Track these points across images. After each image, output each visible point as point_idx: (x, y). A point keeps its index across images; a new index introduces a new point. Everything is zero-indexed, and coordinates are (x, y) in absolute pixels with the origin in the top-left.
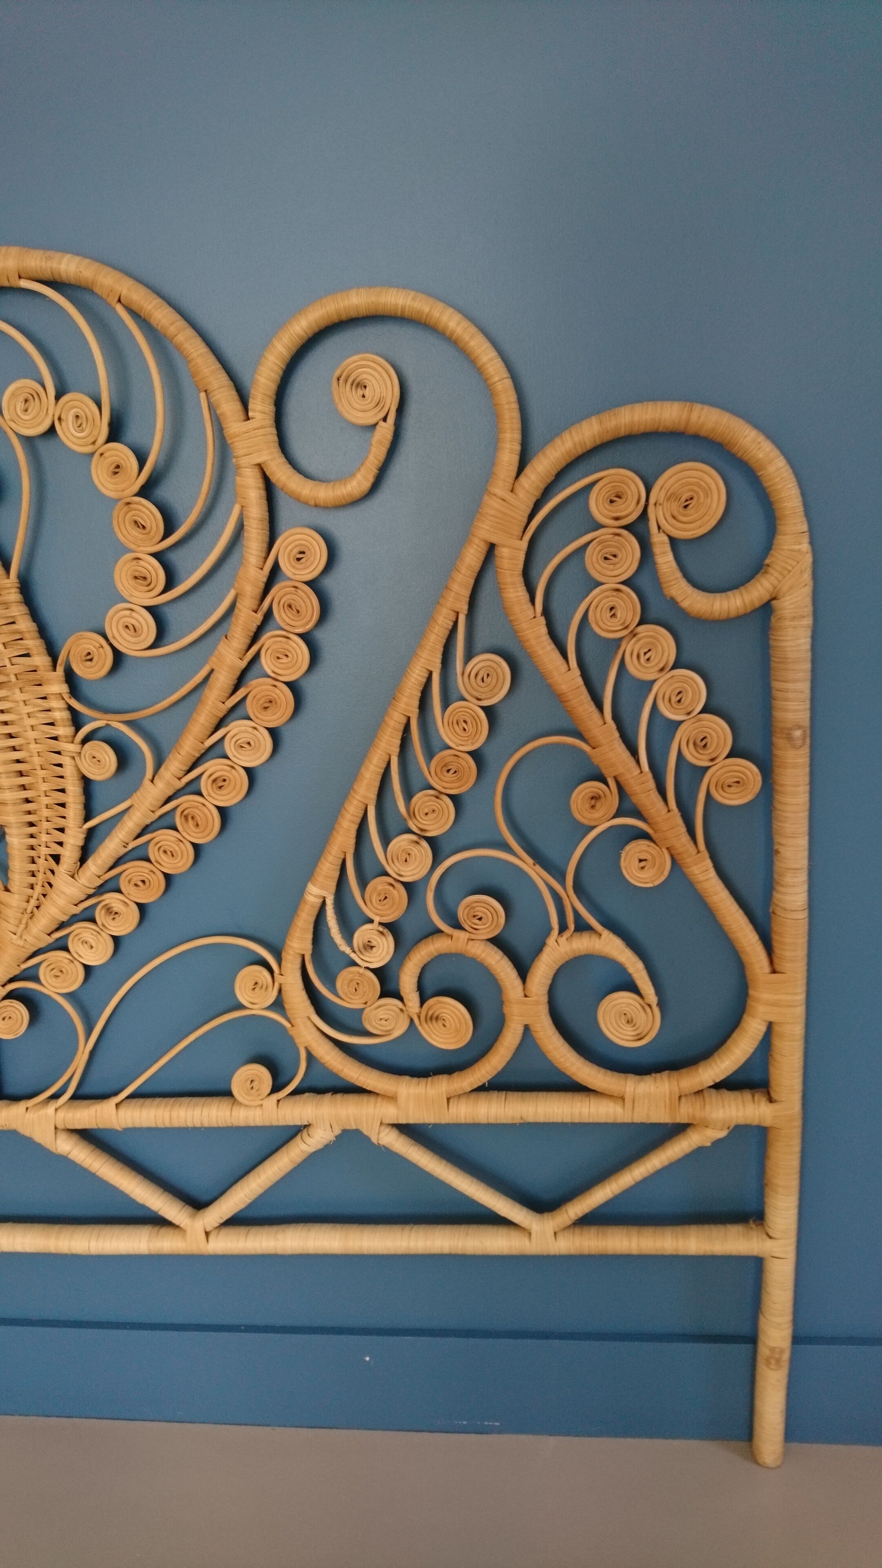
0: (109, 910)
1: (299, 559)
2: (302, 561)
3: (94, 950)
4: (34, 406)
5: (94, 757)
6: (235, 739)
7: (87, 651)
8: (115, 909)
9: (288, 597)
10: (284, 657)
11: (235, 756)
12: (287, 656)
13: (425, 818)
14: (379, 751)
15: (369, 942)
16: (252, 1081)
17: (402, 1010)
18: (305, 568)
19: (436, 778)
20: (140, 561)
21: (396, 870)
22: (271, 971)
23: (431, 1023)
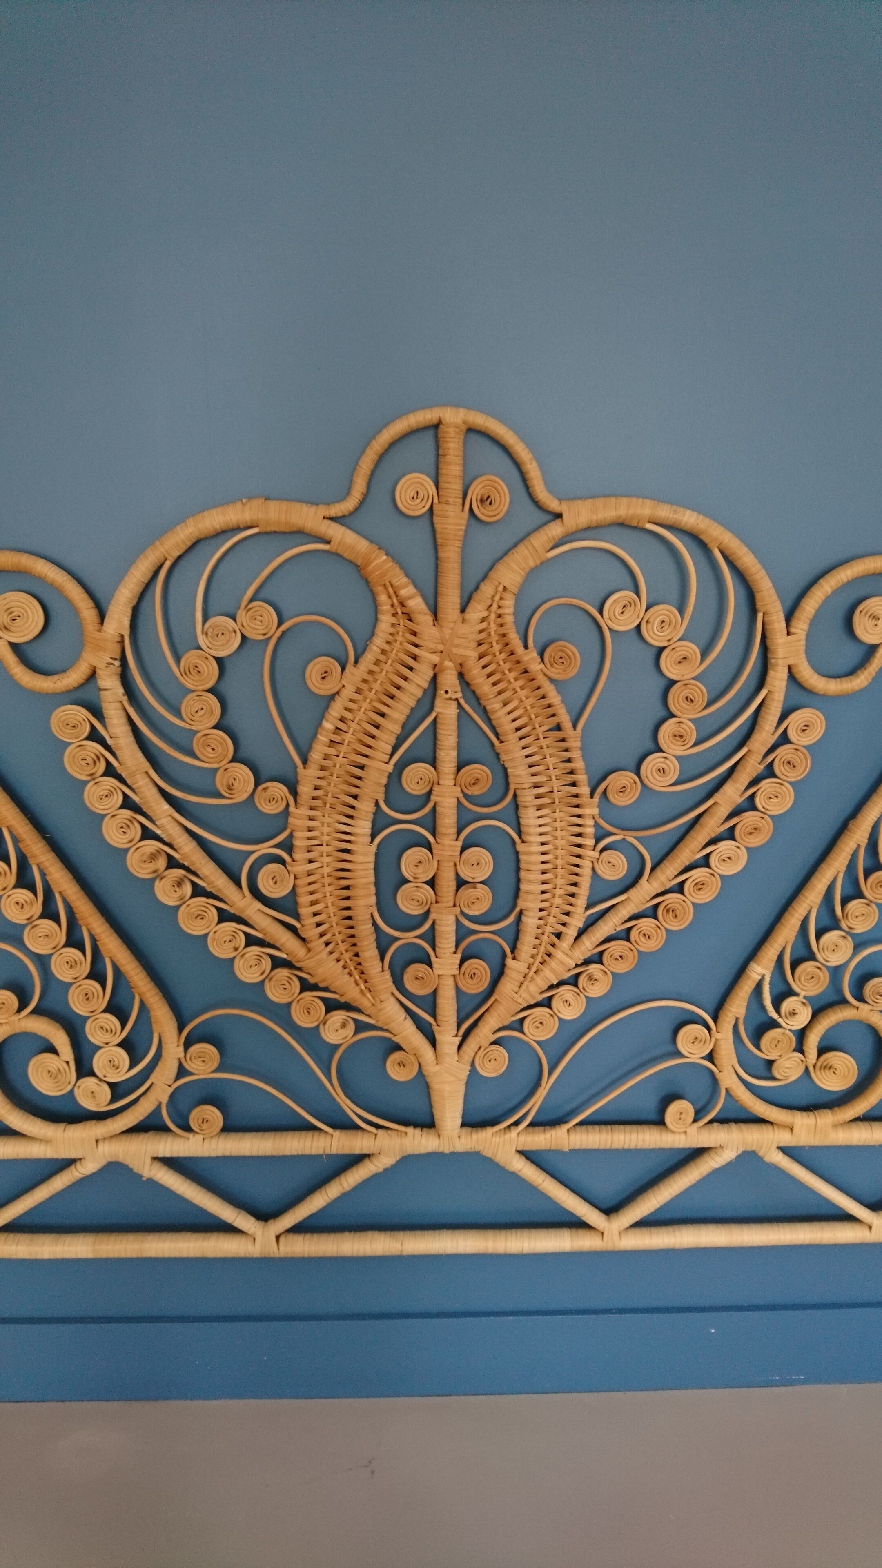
0: (590, 978)
1: (803, 731)
2: (806, 732)
3: (571, 1007)
4: (629, 611)
5: (609, 862)
6: (720, 855)
7: (623, 785)
8: (596, 977)
9: (789, 756)
10: (776, 798)
11: (716, 867)
12: (777, 797)
13: (856, 920)
14: (833, 869)
15: (794, 1010)
16: (681, 1113)
17: (802, 1061)
18: (808, 737)
19: (870, 891)
20: (681, 724)
21: (825, 957)
22: (709, 1029)
23: (824, 1071)
